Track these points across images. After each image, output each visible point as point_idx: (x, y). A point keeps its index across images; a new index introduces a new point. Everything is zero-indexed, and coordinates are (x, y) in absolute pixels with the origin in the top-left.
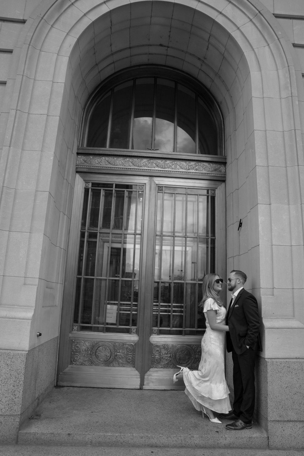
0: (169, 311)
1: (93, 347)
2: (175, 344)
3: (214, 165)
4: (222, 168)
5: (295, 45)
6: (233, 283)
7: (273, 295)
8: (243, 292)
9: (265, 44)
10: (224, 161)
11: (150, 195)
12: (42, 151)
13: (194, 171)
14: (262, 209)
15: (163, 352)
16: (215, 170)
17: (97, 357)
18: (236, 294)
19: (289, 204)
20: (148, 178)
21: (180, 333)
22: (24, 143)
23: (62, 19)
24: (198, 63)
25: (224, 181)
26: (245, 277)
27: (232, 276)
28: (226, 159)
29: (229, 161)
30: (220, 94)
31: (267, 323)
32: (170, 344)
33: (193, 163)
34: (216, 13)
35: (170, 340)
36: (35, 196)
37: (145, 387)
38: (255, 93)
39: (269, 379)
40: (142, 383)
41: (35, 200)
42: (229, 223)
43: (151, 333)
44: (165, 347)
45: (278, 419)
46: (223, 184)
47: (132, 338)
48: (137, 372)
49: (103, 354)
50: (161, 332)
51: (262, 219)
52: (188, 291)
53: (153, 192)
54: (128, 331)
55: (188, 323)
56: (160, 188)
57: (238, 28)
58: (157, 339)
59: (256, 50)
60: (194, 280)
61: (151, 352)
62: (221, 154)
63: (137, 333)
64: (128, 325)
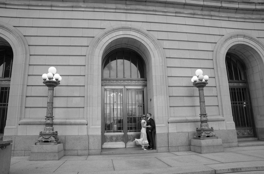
0: (132, 126)
1: (111, 137)
2: (134, 134)
3: (143, 81)
4: (146, 82)
5: (164, 48)
6: (148, 116)
7: (158, 118)
8: (151, 118)
9: (156, 49)
10: (146, 80)
11: (124, 91)
12: (98, 85)
13: (137, 83)
14: (155, 97)
15: (131, 137)
16: (144, 83)
17: (113, 140)
18: (149, 119)
19: (162, 95)
20: (123, 86)
21: (135, 131)
22: (93, 83)
23: (98, 45)
24: (137, 49)
25: (146, 86)
26: (151, 115)
27: (148, 114)
28: (147, 79)
29: (147, 80)
30: (144, 59)
31: (156, 125)
32: (133, 135)
33: (137, 81)
34: (142, 40)
35: (133, 133)
36: (98, 97)
37: (127, 147)
38: (153, 65)
39: (157, 138)
40: (126, 146)
41: (98, 98)
42: (148, 99)
43: (127, 132)
44: (132, 135)
45: (159, 146)
46: (146, 87)
47: (122, 134)
48: (124, 143)
49: (114, 139)
50: (130, 131)
51: (155, 100)
52: (137, 119)
53: (125, 91)
54: (121, 132)
55: (138, 128)
56: (127, 89)
57: (148, 45)
58: (129, 133)
59: (153, 51)
60: (139, 116)
61: (128, 137)
62: (145, 78)
63: (123, 132)
64: (121, 130)
